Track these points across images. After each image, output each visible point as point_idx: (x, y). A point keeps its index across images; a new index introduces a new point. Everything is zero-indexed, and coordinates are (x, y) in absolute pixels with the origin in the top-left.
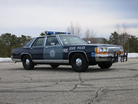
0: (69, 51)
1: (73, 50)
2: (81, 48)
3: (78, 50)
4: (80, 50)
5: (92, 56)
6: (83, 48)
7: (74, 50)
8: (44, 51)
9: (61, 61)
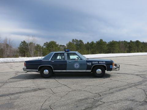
0: (92, 64)
1: (95, 64)
3: (100, 64)
5: (111, 68)
7: (97, 64)
8: (67, 64)
9: (84, 71)
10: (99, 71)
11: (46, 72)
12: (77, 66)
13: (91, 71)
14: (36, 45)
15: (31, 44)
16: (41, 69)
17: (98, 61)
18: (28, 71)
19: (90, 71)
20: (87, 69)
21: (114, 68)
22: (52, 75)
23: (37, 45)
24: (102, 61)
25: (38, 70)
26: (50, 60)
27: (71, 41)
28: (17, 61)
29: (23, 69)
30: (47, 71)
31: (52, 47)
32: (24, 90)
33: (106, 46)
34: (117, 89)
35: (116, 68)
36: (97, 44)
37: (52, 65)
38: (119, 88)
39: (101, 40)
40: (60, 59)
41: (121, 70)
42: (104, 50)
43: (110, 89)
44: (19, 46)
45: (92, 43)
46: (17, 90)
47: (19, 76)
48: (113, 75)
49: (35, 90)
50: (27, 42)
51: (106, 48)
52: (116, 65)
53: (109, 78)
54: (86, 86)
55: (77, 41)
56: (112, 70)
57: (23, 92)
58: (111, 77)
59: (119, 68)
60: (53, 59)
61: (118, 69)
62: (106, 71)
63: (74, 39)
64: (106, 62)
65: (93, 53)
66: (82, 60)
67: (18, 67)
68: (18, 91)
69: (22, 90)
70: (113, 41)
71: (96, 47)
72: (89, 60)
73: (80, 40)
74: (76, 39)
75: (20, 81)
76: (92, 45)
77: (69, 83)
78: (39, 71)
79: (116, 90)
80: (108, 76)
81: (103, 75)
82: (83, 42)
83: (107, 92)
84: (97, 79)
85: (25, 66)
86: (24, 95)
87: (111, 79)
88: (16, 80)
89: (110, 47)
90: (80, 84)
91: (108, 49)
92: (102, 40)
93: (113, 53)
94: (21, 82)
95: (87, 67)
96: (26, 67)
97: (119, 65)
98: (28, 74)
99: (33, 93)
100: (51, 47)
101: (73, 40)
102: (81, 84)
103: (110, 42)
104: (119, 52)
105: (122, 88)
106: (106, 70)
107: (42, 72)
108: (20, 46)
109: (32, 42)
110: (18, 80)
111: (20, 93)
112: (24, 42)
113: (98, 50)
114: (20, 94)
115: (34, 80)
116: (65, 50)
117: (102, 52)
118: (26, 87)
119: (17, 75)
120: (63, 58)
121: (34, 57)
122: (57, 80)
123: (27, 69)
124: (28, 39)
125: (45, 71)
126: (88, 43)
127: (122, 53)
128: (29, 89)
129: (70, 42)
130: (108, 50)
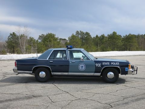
0: (102, 66)
1: (106, 65)
2: (115, 64)
3: (112, 65)
4: (114, 65)
5: (126, 70)
6: (117, 64)
7: (109, 65)
8: (70, 65)
9: (92, 74)
10: (111, 74)
11: (42, 74)
12: (82, 67)
13: (101, 75)
14: (28, 38)
15: (22, 36)
16: (36, 71)
17: (110, 62)
18: (19, 73)
19: (99, 74)
20: (95, 72)
21: (130, 71)
22: (50, 79)
23: (30, 38)
24: (115, 62)
25: (31, 72)
26: (47, 59)
27: (75, 34)
28: (5, 59)
29: (13, 70)
30: (44, 73)
31: (50, 41)
32: (15, 98)
33: (120, 41)
34: (133, 98)
35: (133, 72)
36: (109, 38)
37: (50, 65)
38: (136, 98)
39: (114, 33)
40: (60, 58)
41: (140, 74)
42: (118, 46)
43: (124, 99)
44: (7, 40)
45: (103, 36)
46: (7, 97)
47: (8, 78)
48: (129, 80)
49: (29, 98)
50: (18, 34)
51: (120, 43)
52: (132, 67)
53: (124, 84)
54: (93, 94)
55: (82, 33)
56: (127, 74)
57: (14, 100)
58: (125, 82)
59: (137, 71)
60: (51, 58)
61: (135, 72)
62: (120, 75)
63: (79, 31)
64: (120, 62)
65: (103, 50)
66: (89, 59)
67: (6, 67)
68: (8, 99)
69: (12, 97)
70: (130, 34)
71: (108, 42)
72: (98, 60)
73: (86, 32)
74: (81, 31)
75: (9, 85)
76: (102, 39)
77: (72, 89)
78: (33, 73)
79: (131, 99)
80: (123, 81)
81: (116, 81)
82: (90, 35)
83: (121, 102)
84: (108, 85)
85: (15, 66)
86: (15, 103)
87: (126, 85)
88: (5, 84)
89: (126, 42)
90: (85, 91)
91: (123, 45)
92: (116, 33)
93: (129, 51)
94: (11, 87)
95: (96, 69)
96: (17, 68)
97: (137, 68)
98: (19, 77)
99: (26, 102)
100: (48, 42)
101: (77, 32)
102: (87, 91)
103: (126, 35)
104: (137, 49)
105: (140, 97)
106: (120, 73)
107: (37, 75)
108: (9, 39)
109: (24, 35)
110: (7, 83)
111: (10, 100)
112: (13, 35)
113: (110, 47)
114: (10, 102)
115: (27, 84)
116: (67, 47)
117: (116, 49)
118: (17, 93)
119: (6, 78)
120: (65, 57)
121: (26, 53)
122: (56, 85)
123: (18, 70)
124: (19, 31)
125: (40, 73)
126: (97, 36)
127: (141, 50)
128: (21, 96)
129: (73, 34)
130: (124, 47)
